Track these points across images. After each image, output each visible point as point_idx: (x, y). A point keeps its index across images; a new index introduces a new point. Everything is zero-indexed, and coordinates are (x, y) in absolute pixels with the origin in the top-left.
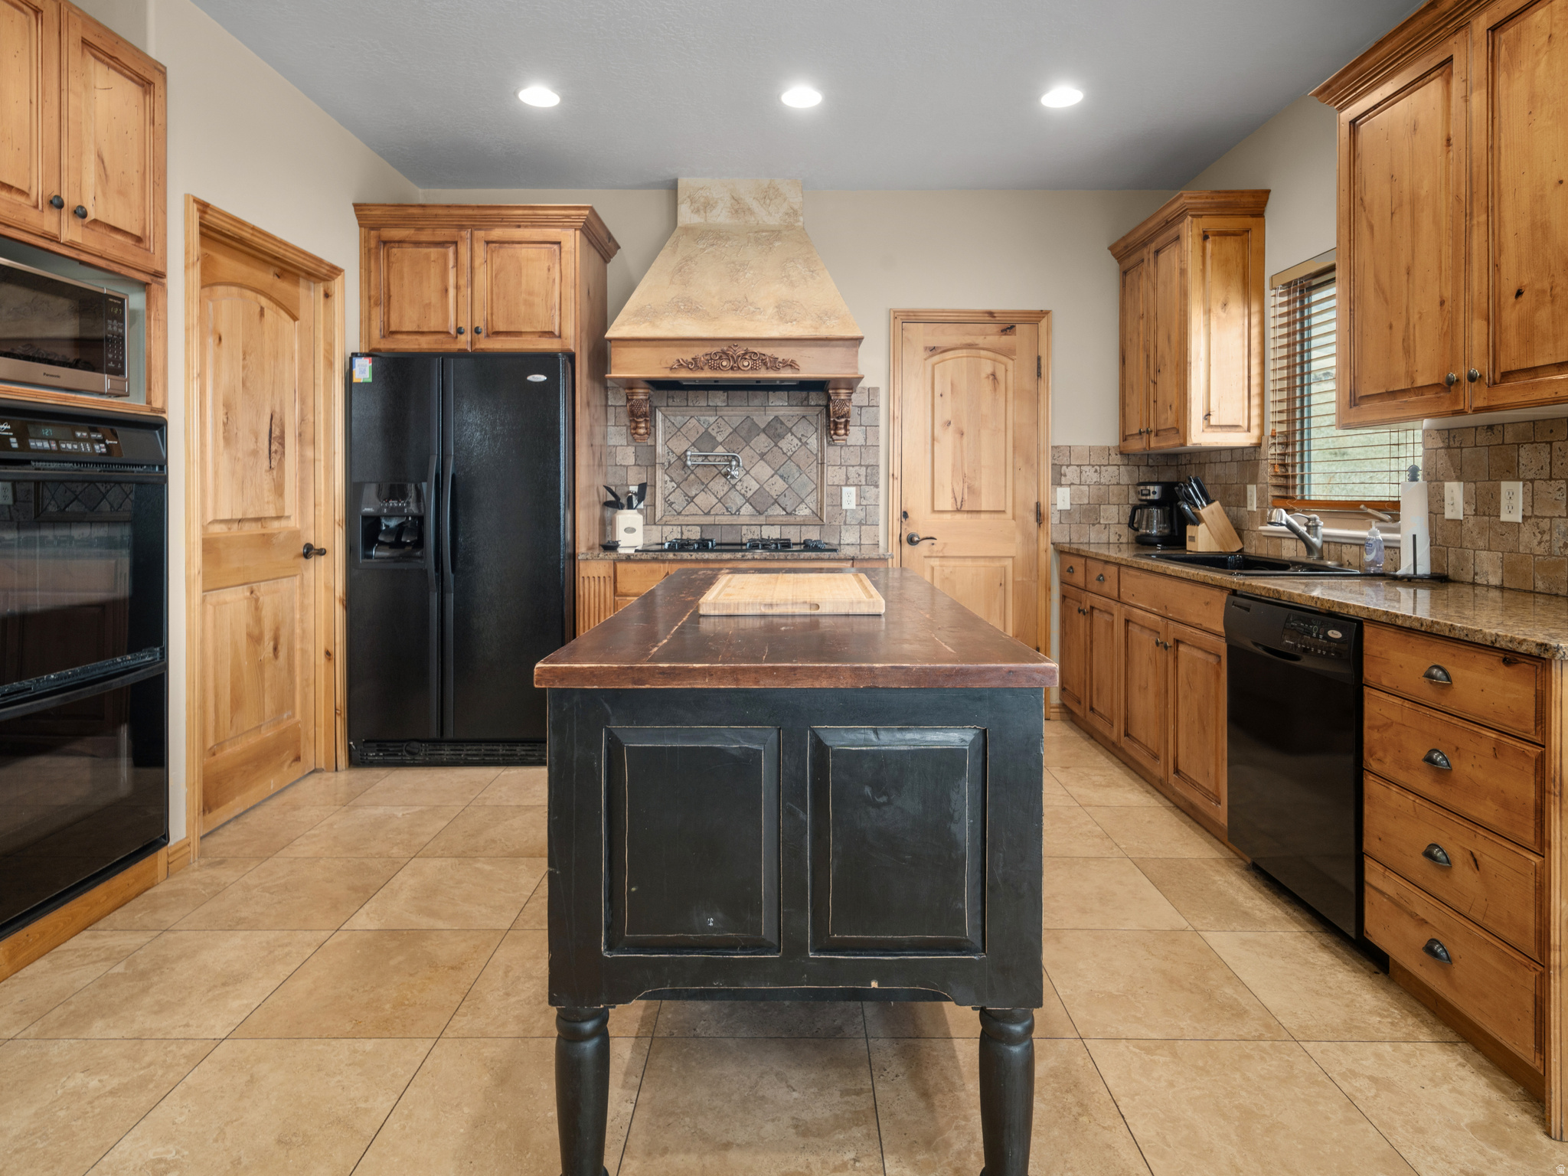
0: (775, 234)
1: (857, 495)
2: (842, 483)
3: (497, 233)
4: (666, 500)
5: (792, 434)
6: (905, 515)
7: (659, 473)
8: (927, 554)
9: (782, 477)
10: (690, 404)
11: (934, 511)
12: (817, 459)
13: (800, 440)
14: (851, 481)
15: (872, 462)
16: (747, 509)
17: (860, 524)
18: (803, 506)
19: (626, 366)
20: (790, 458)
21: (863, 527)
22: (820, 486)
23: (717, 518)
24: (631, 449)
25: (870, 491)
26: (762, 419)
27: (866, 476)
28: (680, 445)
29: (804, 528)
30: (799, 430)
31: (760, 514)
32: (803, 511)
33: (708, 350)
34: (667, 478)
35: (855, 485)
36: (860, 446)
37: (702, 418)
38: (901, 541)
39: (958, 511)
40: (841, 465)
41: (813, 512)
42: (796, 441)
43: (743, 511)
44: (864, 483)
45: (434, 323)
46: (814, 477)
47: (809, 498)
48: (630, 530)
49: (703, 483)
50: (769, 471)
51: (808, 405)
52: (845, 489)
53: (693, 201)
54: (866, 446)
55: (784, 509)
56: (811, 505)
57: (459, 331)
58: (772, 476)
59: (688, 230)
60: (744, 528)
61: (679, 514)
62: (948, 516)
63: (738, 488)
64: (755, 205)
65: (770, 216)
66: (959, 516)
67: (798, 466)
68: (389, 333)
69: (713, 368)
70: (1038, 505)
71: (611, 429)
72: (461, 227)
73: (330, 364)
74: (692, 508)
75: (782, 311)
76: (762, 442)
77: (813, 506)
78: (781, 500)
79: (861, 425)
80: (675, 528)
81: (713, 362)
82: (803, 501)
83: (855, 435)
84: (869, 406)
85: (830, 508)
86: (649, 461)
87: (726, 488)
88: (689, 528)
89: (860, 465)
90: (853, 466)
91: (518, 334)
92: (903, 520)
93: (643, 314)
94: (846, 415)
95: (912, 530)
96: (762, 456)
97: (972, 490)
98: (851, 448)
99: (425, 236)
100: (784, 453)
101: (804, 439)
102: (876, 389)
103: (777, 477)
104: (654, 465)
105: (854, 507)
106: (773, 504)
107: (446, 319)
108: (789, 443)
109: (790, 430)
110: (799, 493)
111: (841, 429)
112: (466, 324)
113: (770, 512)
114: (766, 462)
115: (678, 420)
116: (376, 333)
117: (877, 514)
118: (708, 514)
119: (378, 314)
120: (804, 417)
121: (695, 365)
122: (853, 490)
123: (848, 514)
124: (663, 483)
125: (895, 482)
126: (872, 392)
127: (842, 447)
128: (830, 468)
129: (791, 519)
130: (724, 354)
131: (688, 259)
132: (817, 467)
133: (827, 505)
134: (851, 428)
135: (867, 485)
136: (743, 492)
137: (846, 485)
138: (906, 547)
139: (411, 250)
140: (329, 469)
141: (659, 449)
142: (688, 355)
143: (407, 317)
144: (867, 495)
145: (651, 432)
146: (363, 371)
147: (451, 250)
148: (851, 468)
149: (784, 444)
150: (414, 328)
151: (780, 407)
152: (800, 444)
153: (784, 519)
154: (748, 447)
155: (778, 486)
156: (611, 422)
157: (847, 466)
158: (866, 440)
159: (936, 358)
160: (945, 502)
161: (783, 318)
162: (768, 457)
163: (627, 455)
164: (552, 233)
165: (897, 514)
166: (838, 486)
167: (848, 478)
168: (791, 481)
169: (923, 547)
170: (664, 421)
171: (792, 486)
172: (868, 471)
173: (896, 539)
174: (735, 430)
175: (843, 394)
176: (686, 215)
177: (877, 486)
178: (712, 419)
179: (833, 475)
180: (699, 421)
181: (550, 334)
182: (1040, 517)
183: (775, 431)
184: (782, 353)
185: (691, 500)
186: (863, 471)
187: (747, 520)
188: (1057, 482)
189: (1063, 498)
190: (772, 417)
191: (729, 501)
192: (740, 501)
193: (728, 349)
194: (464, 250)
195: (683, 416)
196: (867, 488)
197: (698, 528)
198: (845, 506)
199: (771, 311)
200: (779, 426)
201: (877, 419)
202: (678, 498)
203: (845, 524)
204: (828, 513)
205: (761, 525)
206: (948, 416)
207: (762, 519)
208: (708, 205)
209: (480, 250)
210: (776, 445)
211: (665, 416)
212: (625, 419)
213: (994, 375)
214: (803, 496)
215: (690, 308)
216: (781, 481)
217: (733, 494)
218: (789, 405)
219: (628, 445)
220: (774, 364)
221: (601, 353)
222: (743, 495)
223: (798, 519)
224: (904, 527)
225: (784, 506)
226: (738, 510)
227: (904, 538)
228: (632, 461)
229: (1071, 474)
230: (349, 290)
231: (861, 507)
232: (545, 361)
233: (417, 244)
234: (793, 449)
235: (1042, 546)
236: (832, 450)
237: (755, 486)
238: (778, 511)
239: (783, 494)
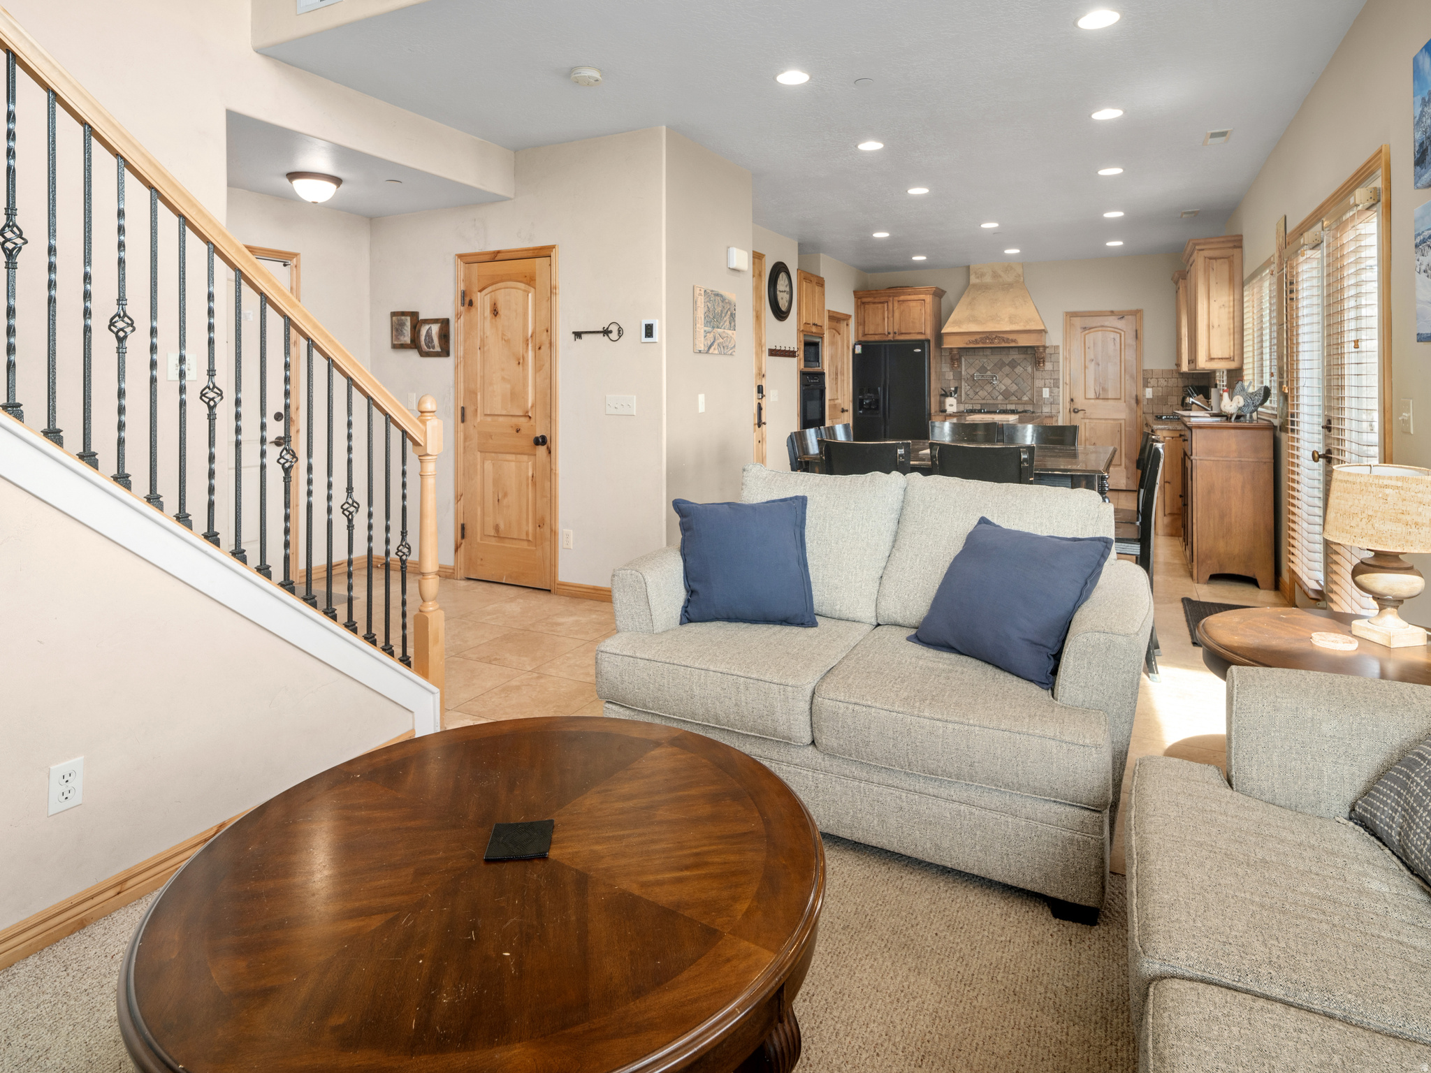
0: (1010, 285)
1: (1049, 392)
3: (902, 298)
4: (966, 393)
5: (1020, 366)
6: (1072, 400)
7: (963, 383)
8: (1083, 417)
9: (1015, 384)
10: (975, 356)
11: (1086, 398)
12: (1031, 376)
14: (1046, 386)
15: (1056, 377)
16: (1000, 397)
17: (1051, 404)
18: (1025, 396)
19: (949, 343)
20: (1019, 376)
21: (1053, 405)
22: (1032, 388)
23: (988, 401)
24: (952, 373)
25: (1056, 390)
26: (1007, 360)
27: (1054, 383)
28: (972, 371)
29: (1026, 405)
30: (1023, 364)
31: (1006, 399)
32: (1025, 398)
33: (981, 336)
34: (966, 383)
35: (1049, 387)
36: (1051, 371)
37: (981, 360)
38: (1070, 411)
39: (1097, 398)
40: (1042, 378)
41: (1029, 398)
42: (1022, 369)
44: (1052, 386)
45: (880, 331)
46: (1030, 384)
48: (951, 405)
49: (981, 387)
50: (1010, 382)
51: (1026, 356)
52: (1044, 389)
53: (976, 273)
54: (1053, 371)
55: (1017, 397)
57: (889, 333)
58: (1011, 384)
59: (974, 285)
61: (972, 399)
62: (1093, 401)
63: (996, 388)
64: (1002, 274)
65: (1009, 278)
66: (1098, 401)
67: (1023, 379)
68: (865, 335)
69: (983, 343)
70: (1137, 396)
71: (943, 365)
72: (890, 296)
73: (848, 348)
74: (977, 397)
75: (1012, 320)
76: (1007, 369)
77: (1030, 396)
78: (1016, 394)
79: (1051, 363)
80: (970, 405)
81: (983, 340)
82: (1025, 394)
83: (1048, 366)
84: (1055, 354)
86: (958, 377)
87: (991, 388)
88: (976, 405)
89: (1051, 379)
90: (1048, 379)
91: (910, 333)
92: (1071, 402)
93: (957, 323)
94: (1043, 358)
95: (1075, 407)
96: (1007, 375)
97: (1104, 389)
98: (1047, 372)
99: (876, 300)
100: (1016, 374)
101: (1025, 368)
102: (1058, 346)
103: (1013, 384)
104: (961, 380)
105: (1048, 397)
106: (1012, 395)
107: (884, 329)
108: (1019, 370)
109: (1019, 364)
110: (1023, 391)
111: (1041, 364)
112: (891, 331)
113: (1011, 399)
114: (1009, 378)
115: (971, 361)
116: (860, 335)
117: (1059, 400)
118: (983, 399)
119: (861, 328)
120: (1024, 360)
121: (976, 342)
122: (1048, 389)
123: (1045, 399)
124: (965, 387)
125: (1067, 386)
126: (1057, 347)
127: (1042, 371)
128: (1037, 380)
129: (1020, 402)
130: (987, 338)
131: (974, 299)
132: (1031, 379)
133: (1036, 396)
134: (1046, 364)
135: (1054, 387)
136: (998, 389)
137: (1044, 387)
138: (1073, 414)
139: (872, 306)
140: (848, 383)
141: (963, 373)
142: (973, 338)
143: (871, 329)
144: (1054, 391)
145: (960, 366)
146: (859, 349)
147: (886, 305)
148: (1046, 380)
149: (1016, 370)
150: (872, 332)
151: (1015, 356)
153: (1017, 401)
154: (1000, 372)
155: (1014, 388)
156: (943, 362)
158: (1053, 368)
159: (1087, 332)
160: (1091, 394)
161: (1011, 322)
162: (1010, 376)
163: (950, 376)
164: (922, 297)
165: (1068, 400)
166: (1041, 387)
167: (1045, 384)
168: (1019, 385)
169: (1080, 414)
170: (965, 363)
171: (1020, 388)
172: (1055, 381)
173: (1068, 410)
174: (995, 365)
175: (1041, 349)
176: (973, 280)
177: (1059, 388)
178: (985, 360)
179: (1038, 383)
180: (980, 363)
181: (921, 333)
182: (1137, 401)
183: (1013, 365)
184: (1011, 337)
185: (976, 393)
186: (1052, 381)
187: (1000, 402)
188: (1146, 385)
189: (1149, 393)
190: (1011, 360)
191: (992, 394)
192: (997, 394)
193: (989, 336)
194: (890, 304)
196: (1054, 389)
197: (980, 405)
198: (1044, 396)
199: (1007, 319)
200: (1014, 362)
201: (1058, 359)
202: (971, 393)
203: (1044, 404)
204: (1036, 399)
205: (1007, 404)
206: (1092, 357)
207: (1007, 402)
208: (982, 275)
209: (896, 304)
210: (1013, 371)
211: (966, 360)
212: (949, 361)
213: (1114, 339)
214: (1025, 392)
215: (974, 320)
217: (994, 391)
218: (1018, 356)
219: (950, 371)
220: (1008, 341)
221: (939, 337)
222: (999, 391)
223: (1023, 402)
224: (1071, 405)
226: (996, 397)
227: (1072, 410)
228: (952, 377)
229: (1153, 382)
230: (852, 322)
231: (1051, 397)
232: (921, 343)
233: (874, 303)
234: (1021, 372)
235: (1139, 414)
236: (1038, 373)
237: (1004, 388)
238: (1014, 398)
239: (1016, 391)
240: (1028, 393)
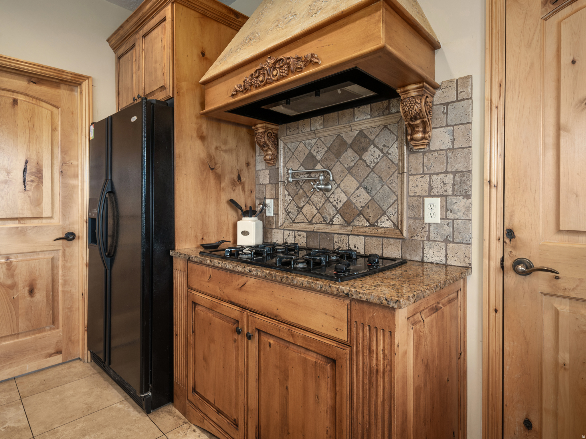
1: (442, 207)
2: (424, 194)
5: (375, 146)
6: (510, 234)
7: (281, 189)
8: (547, 290)
9: (366, 189)
10: (300, 131)
11: (559, 231)
12: (398, 169)
13: (382, 151)
14: (435, 192)
15: (461, 167)
16: (338, 220)
17: (446, 241)
18: (385, 218)
20: (372, 170)
21: (450, 245)
22: (400, 197)
23: (317, 226)
24: (268, 172)
25: (460, 203)
26: (350, 135)
27: (454, 185)
29: (385, 240)
30: (380, 142)
31: (349, 224)
32: (385, 224)
34: (287, 193)
35: (440, 196)
36: (446, 150)
37: (307, 142)
38: (502, 267)
40: (424, 174)
41: (394, 224)
42: (378, 152)
43: (335, 221)
44: (451, 193)
46: (395, 187)
47: (390, 209)
48: (245, 233)
49: (307, 196)
50: (356, 184)
51: (390, 113)
52: (427, 201)
54: (453, 150)
55: (368, 221)
56: (392, 217)
57: (135, 100)
58: (358, 189)
60: (336, 236)
61: (293, 221)
63: (331, 200)
67: (380, 177)
71: (258, 160)
74: (301, 218)
76: (349, 156)
77: (394, 218)
78: (366, 211)
79: (447, 125)
80: (291, 232)
82: (385, 213)
83: (438, 137)
84: (457, 101)
85: (411, 221)
87: (323, 201)
88: (299, 233)
89: (446, 172)
90: (437, 174)
92: (507, 240)
95: (520, 254)
96: (350, 170)
98: (436, 154)
100: (368, 166)
101: (386, 150)
102: (468, 78)
103: (361, 189)
104: (278, 183)
105: (439, 221)
106: (358, 215)
107: (133, 94)
108: (372, 155)
109: (373, 142)
110: (381, 204)
111: (418, 132)
113: (356, 223)
114: (352, 175)
115: (292, 145)
117: (469, 231)
118: (310, 222)
120: (385, 127)
122: (437, 201)
123: (431, 228)
124: (284, 197)
125: (494, 190)
126: (463, 83)
127: (424, 153)
128: (411, 177)
129: (373, 231)
132: (398, 177)
133: (408, 218)
134: (432, 131)
135: (454, 195)
136: (335, 203)
137: (430, 196)
138: (512, 278)
141: (281, 171)
144: (455, 207)
148: (434, 177)
149: (367, 157)
151: (363, 121)
152: (381, 155)
153: (367, 230)
154: (339, 163)
155: (363, 198)
157: (430, 174)
158: (453, 143)
162: (354, 171)
163: (266, 177)
165: (497, 231)
166: (420, 196)
167: (431, 188)
168: (374, 192)
169: (539, 281)
170: (284, 148)
171: (375, 198)
172: (457, 178)
173: (495, 263)
174: (329, 149)
175: (412, 90)
177: (468, 197)
178: (313, 142)
179: (414, 185)
180: (305, 144)
183: (360, 145)
185: (300, 210)
186: (449, 179)
187: (338, 230)
190: (357, 132)
191: (325, 211)
192: (332, 211)
195: (295, 142)
196: (455, 199)
197: (305, 234)
198: (427, 220)
200: (363, 140)
201: (468, 115)
203: (429, 240)
204: (409, 226)
205: (348, 235)
207: (349, 228)
210: (361, 159)
211: (284, 143)
214: (385, 208)
216: (365, 193)
217: (328, 206)
218: (372, 117)
219: (266, 169)
222: (335, 206)
223: (380, 231)
224: (508, 249)
225: (367, 217)
226: (331, 220)
227: (508, 263)
228: (267, 181)
231: (446, 222)
234: (376, 161)
236: (413, 157)
237: (344, 198)
238: (363, 222)
239: (367, 206)
240: (389, 212)
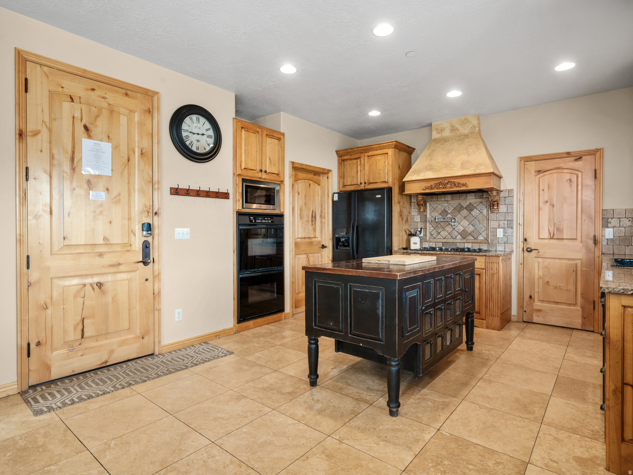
0: (466, 136)
1: (503, 232)
2: (497, 227)
4: (430, 233)
5: (477, 209)
6: (525, 240)
7: (428, 224)
8: (536, 256)
9: (472, 225)
10: (439, 200)
11: (539, 239)
12: (487, 218)
13: (480, 211)
14: (501, 226)
15: (510, 218)
16: (459, 237)
17: (505, 243)
18: (481, 236)
19: (410, 189)
20: (475, 218)
21: (506, 245)
22: (488, 228)
23: (448, 240)
24: (419, 216)
25: (509, 230)
26: (465, 204)
27: (507, 224)
28: (435, 214)
29: (481, 244)
30: (479, 207)
31: (464, 238)
32: (481, 238)
34: (431, 226)
35: (503, 228)
36: (505, 213)
38: (523, 250)
39: (552, 238)
40: (496, 220)
41: (485, 238)
42: (478, 212)
43: (458, 237)
44: (506, 227)
46: (485, 225)
47: (483, 233)
48: (415, 243)
49: (443, 228)
50: (468, 223)
51: (483, 198)
52: (498, 230)
53: (437, 130)
54: (507, 213)
55: (473, 237)
56: (484, 236)
58: (469, 225)
60: (458, 244)
61: (435, 238)
62: (546, 241)
63: (456, 229)
65: (465, 130)
66: (552, 241)
67: (479, 221)
68: (344, 186)
70: (594, 236)
71: (412, 210)
73: (328, 196)
74: (439, 236)
75: (463, 165)
76: (465, 212)
77: (485, 236)
78: (473, 234)
79: (505, 204)
81: (438, 186)
82: (481, 234)
83: (503, 208)
84: (509, 197)
85: (492, 237)
86: (425, 220)
87: (451, 229)
88: (438, 243)
89: (505, 220)
90: (502, 221)
91: (377, 183)
92: (525, 242)
94: (498, 201)
95: (528, 246)
96: (465, 218)
97: (559, 230)
98: (501, 214)
100: (473, 216)
102: (512, 190)
103: (470, 225)
104: (426, 222)
105: (502, 237)
106: (469, 235)
108: (475, 212)
110: (479, 231)
111: (495, 206)
112: (362, 182)
113: (468, 238)
114: (466, 220)
115: (435, 206)
116: (341, 186)
117: (512, 239)
118: (445, 238)
119: (342, 181)
120: (481, 202)
122: (502, 230)
123: (499, 239)
124: (429, 228)
125: (521, 226)
127: (497, 213)
128: (492, 221)
129: (476, 241)
131: (433, 151)
132: (486, 221)
133: (491, 236)
134: (500, 206)
135: (508, 228)
136: (458, 231)
137: (499, 228)
138: (526, 253)
141: (428, 216)
143: (350, 181)
144: (508, 232)
145: (425, 210)
146: (336, 197)
147: (359, 160)
148: (501, 221)
149: (473, 213)
150: (350, 184)
151: (472, 199)
152: (479, 213)
153: (473, 241)
154: (459, 215)
156: (412, 208)
157: (499, 221)
158: (507, 210)
159: (541, 175)
160: (545, 234)
161: (463, 167)
162: (467, 218)
163: (418, 218)
165: (522, 239)
166: (495, 228)
167: (499, 225)
168: (476, 226)
169: (534, 253)
170: (429, 206)
171: (477, 228)
172: (508, 222)
173: (521, 249)
174: (455, 208)
175: (495, 193)
176: (434, 135)
177: (512, 228)
178: (446, 205)
179: (493, 224)
180: (442, 206)
181: (384, 182)
182: (595, 241)
183: (470, 208)
184: (462, 181)
185: (439, 233)
186: (506, 222)
187: (459, 241)
188: (605, 225)
189: (609, 233)
190: (469, 203)
191: (452, 234)
192: (456, 234)
195: (436, 204)
196: (508, 229)
197: (440, 244)
198: (498, 236)
199: (459, 165)
200: (471, 206)
201: (512, 202)
202: (434, 233)
203: (498, 243)
204: (491, 239)
205: (464, 243)
206: (547, 199)
207: (465, 241)
208: (442, 130)
210: (470, 213)
212: (416, 206)
213: (570, 179)
214: (481, 232)
216: (472, 227)
217: (454, 231)
218: (475, 198)
222: (458, 232)
223: (479, 241)
224: (525, 245)
225: (473, 236)
226: (456, 237)
227: (525, 249)
228: (419, 220)
229: (614, 222)
230: (335, 176)
231: (505, 237)
234: (477, 215)
235: (597, 255)
236: (492, 215)
237: (462, 229)
238: (471, 238)
239: (473, 231)
